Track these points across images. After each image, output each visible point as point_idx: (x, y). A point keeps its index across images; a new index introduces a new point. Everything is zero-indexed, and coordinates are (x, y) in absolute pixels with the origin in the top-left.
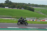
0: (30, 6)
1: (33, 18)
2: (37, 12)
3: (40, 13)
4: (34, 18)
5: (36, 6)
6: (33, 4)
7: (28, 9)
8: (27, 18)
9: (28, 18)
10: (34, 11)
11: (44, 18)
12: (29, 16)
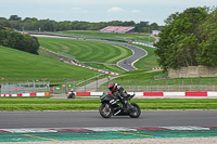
0: (18, 28)
1: (34, 84)
2: (52, 56)
3: (66, 59)
4: (37, 86)
5: (49, 26)
6: (34, 19)
7: (9, 45)
8: (7, 86)
9: (13, 87)
10: (39, 51)
11: (83, 84)
12: (14, 76)
